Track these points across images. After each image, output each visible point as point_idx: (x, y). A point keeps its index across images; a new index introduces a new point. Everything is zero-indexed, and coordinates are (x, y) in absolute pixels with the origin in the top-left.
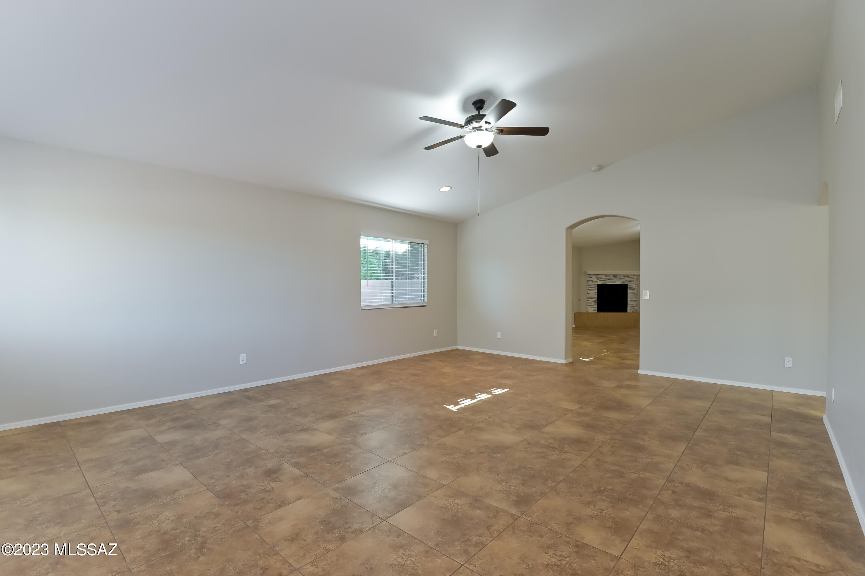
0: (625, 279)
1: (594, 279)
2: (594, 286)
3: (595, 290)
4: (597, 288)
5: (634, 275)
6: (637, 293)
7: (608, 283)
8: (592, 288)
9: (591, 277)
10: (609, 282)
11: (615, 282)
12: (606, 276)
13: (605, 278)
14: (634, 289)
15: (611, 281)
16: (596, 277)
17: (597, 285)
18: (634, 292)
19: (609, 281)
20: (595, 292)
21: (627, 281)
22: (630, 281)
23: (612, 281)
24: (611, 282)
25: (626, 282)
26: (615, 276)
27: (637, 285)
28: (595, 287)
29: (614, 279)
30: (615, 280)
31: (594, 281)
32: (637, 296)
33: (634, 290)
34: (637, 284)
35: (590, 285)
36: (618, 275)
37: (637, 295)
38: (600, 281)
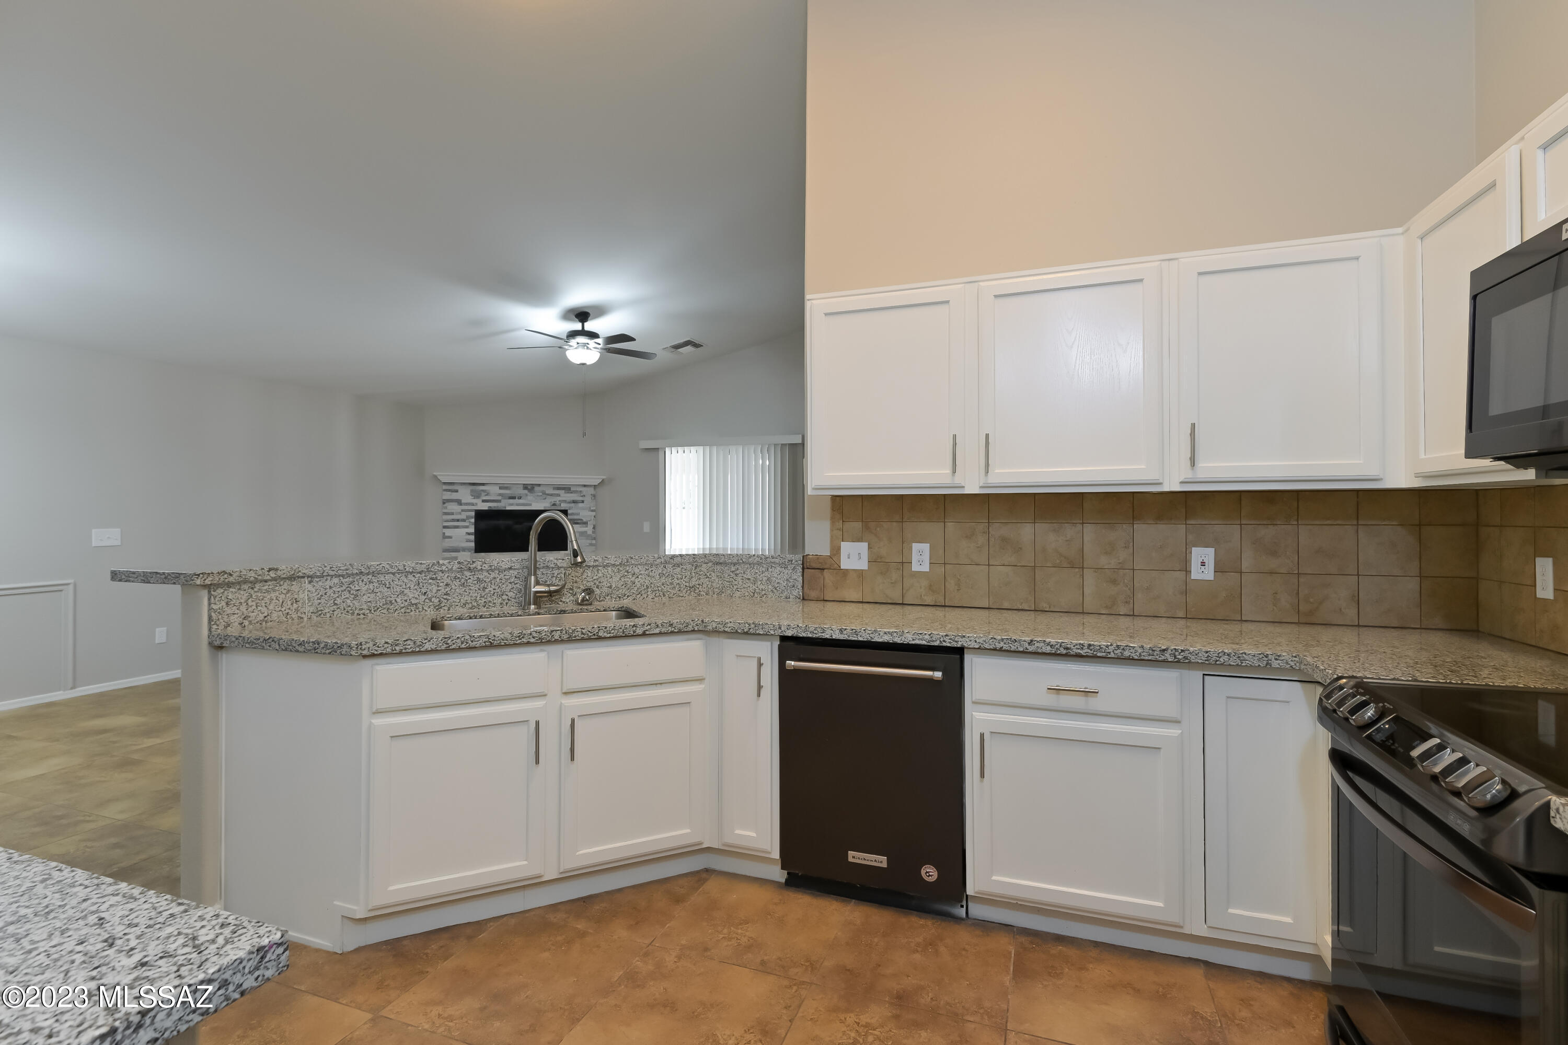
0: (559, 495)
1: (465, 495)
2: (463, 516)
3: (467, 527)
4: (473, 520)
5: (585, 486)
6: (593, 532)
7: (508, 508)
8: (458, 520)
9: (457, 491)
10: (512, 505)
11: (530, 505)
12: (500, 488)
13: (500, 495)
14: (586, 523)
15: (517, 501)
16: (472, 491)
17: (473, 514)
18: (586, 532)
19: (511, 501)
20: (469, 534)
21: (565, 501)
22: (574, 502)
23: (521, 501)
24: (518, 505)
25: (562, 505)
26: (530, 488)
27: (594, 513)
28: (468, 517)
29: (527, 495)
30: (530, 497)
31: (463, 502)
32: (594, 542)
33: (587, 527)
34: (593, 511)
35: (452, 514)
36: (539, 485)
37: (595, 539)
38: (484, 501)
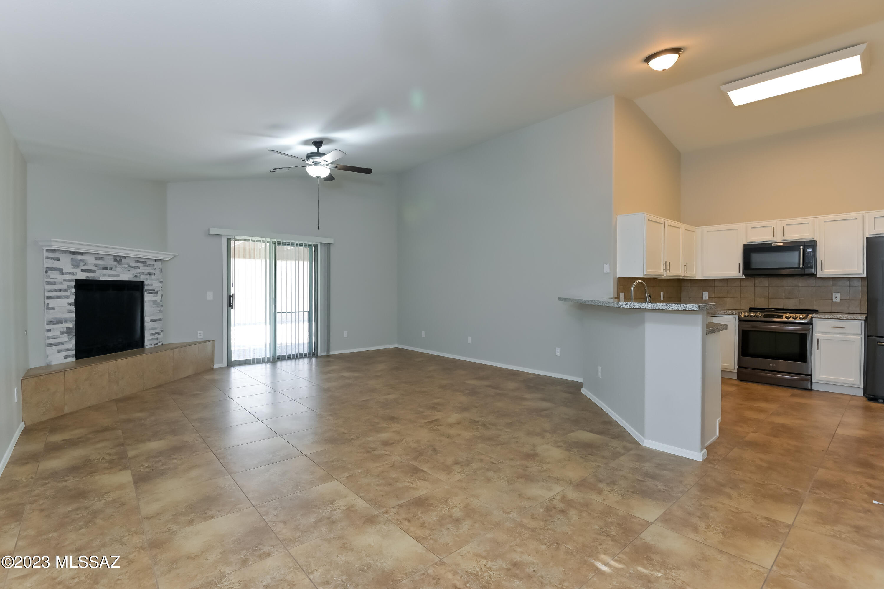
0: (139, 268)
1: (65, 263)
2: (64, 286)
3: (68, 297)
4: (73, 290)
5: (155, 260)
6: (161, 301)
7: (103, 278)
8: (60, 290)
9: (58, 259)
10: (104, 275)
11: (118, 276)
12: (96, 259)
13: (95, 265)
14: (156, 293)
15: (108, 272)
16: (72, 260)
17: (73, 283)
18: (157, 300)
19: (105, 272)
20: (70, 304)
21: (143, 273)
22: (149, 274)
23: (112, 272)
24: (110, 275)
25: (141, 276)
26: (118, 259)
27: (161, 285)
28: (69, 287)
29: (116, 267)
30: (119, 269)
31: (64, 271)
32: (162, 309)
33: (157, 296)
34: (161, 282)
35: (55, 283)
36: (125, 257)
37: (162, 306)
38: (83, 271)
